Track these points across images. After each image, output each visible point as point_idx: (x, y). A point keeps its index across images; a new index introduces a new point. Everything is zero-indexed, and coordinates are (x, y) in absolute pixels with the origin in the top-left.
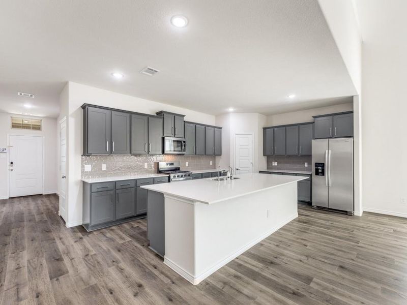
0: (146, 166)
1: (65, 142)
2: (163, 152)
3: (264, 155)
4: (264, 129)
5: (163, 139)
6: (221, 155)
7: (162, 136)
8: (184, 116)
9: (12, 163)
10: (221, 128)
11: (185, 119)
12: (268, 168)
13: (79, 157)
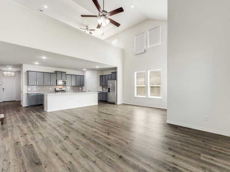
0: (51, 89)
1: (22, 82)
2: (57, 85)
3: (100, 86)
4: (100, 76)
5: (57, 80)
6: (84, 86)
7: (56, 79)
8: (66, 72)
9: (3, 89)
10: (84, 76)
11: (66, 73)
12: (102, 91)
13: (26, 86)
